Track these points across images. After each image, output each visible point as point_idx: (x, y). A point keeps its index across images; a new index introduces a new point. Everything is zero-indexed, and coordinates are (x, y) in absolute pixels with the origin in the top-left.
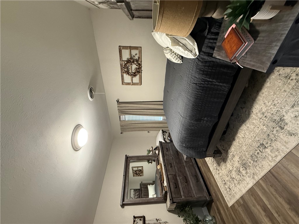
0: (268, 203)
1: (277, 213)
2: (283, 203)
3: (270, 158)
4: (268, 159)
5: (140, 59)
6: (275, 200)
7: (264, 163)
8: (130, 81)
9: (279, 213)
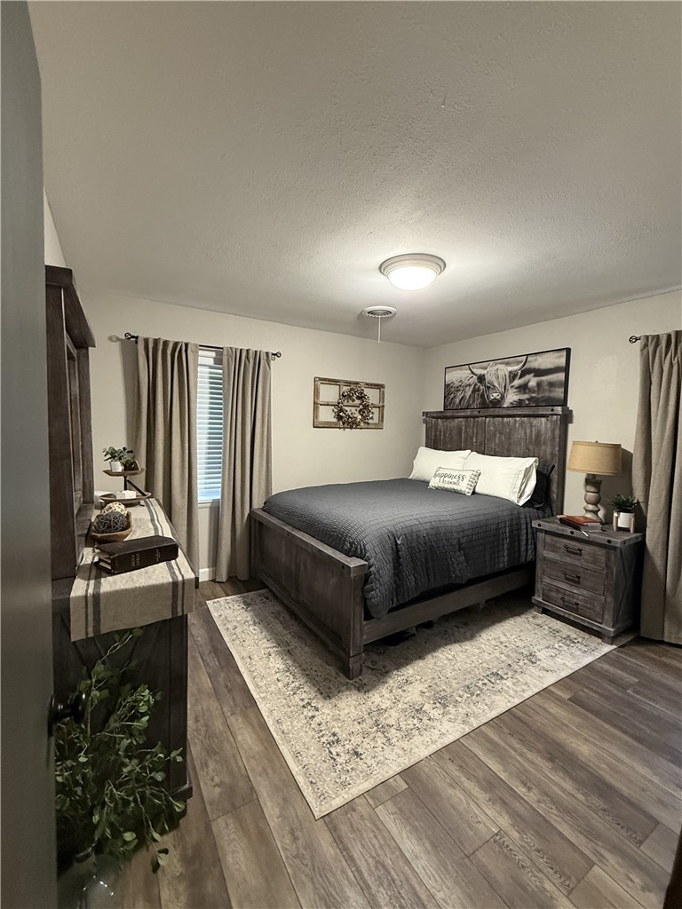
0: (502, 768)
1: (525, 785)
2: (539, 760)
3: (512, 692)
4: (507, 693)
5: (366, 426)
6: (520, 759)
7: (497, 698)
8: (322, 399)
9: (528, 784)
